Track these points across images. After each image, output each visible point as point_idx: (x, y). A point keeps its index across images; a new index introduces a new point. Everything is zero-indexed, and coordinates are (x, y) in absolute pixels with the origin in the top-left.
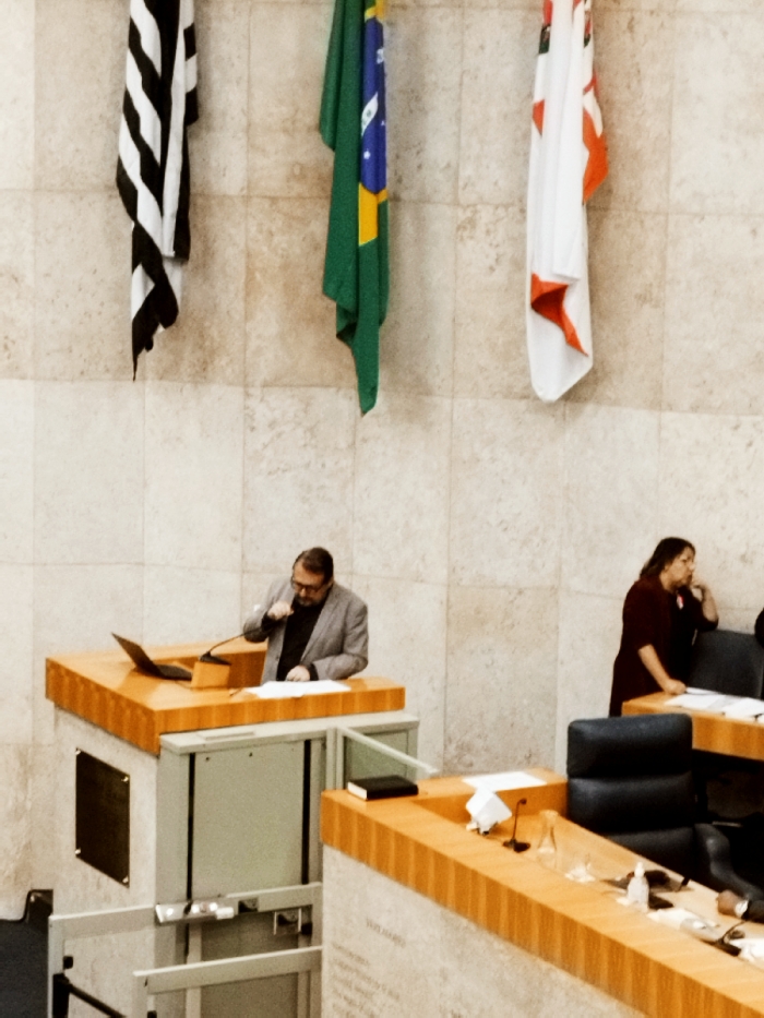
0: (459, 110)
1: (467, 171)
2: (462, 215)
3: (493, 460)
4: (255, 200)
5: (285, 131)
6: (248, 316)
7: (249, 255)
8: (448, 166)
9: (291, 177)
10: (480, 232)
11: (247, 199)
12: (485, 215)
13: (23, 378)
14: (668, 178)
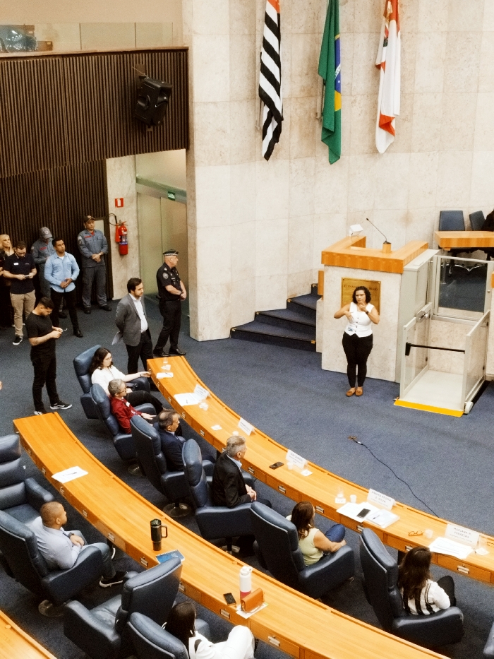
0: (352, 66)
1: (354, 85)
2: (353, 99)
3: (359, 173)
4: (293, 99)
5: (300, 76)
6: (290, 136)
7: (291, 117)
8: (349, 83)
9: (301, 90)
10: (357, 104)
11: (290, 99)
12: (359, 98)
13: (227, 165)
14: (414, 82)
